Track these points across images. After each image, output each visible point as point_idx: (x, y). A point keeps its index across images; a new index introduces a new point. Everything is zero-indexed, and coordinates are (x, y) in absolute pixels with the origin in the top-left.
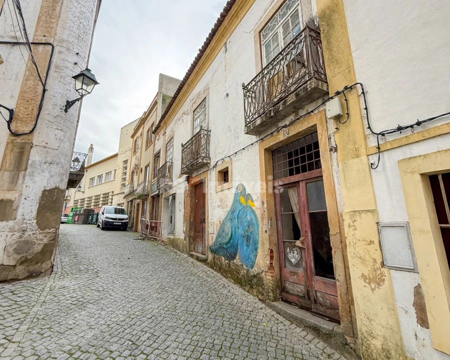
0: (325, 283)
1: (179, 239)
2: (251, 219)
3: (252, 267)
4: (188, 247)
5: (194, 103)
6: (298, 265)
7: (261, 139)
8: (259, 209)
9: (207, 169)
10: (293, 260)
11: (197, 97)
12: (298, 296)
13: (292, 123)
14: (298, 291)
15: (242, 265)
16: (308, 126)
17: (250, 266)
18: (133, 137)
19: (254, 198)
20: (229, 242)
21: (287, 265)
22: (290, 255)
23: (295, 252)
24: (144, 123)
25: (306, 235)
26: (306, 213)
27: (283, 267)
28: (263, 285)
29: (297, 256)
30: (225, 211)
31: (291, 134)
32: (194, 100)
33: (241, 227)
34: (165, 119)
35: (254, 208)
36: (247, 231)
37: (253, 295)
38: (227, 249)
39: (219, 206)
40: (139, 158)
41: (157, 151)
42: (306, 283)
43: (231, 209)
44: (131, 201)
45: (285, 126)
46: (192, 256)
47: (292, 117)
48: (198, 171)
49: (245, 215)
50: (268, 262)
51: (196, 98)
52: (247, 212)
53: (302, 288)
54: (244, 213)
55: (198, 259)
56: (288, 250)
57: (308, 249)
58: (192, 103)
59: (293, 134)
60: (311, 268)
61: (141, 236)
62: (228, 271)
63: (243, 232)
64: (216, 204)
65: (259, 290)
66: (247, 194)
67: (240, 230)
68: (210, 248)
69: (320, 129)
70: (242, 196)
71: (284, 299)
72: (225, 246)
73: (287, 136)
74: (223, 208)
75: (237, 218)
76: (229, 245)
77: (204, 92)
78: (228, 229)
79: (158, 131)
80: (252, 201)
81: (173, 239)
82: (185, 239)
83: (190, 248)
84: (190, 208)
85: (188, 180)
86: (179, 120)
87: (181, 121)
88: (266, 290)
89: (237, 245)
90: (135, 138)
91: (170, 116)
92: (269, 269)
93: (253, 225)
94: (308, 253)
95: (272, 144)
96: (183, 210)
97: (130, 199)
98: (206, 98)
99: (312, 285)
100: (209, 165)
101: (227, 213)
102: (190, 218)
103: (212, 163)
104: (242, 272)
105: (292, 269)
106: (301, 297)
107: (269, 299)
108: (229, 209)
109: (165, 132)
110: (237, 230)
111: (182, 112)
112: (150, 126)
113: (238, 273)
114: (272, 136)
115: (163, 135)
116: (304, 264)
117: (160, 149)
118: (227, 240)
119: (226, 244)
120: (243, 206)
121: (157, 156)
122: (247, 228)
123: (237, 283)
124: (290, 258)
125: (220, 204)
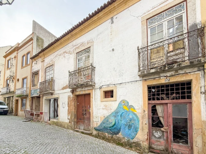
0: (180, 146)
1: (63, 122)
2: (133, 118)
3: (133, 139)
4: (73, 126)
5: (78, 48)
6: (160, 138)
7: (145, 80)
8: (140, 113)
9: (92, 88)
10: (157, 136)
11: (81, 45)
12: (160, 150)
13: (172, 76)
14: (160, 148)
15: (124, 137)
16: (186, 79)
17: (130, 138)
18: (5, 57)
19: (136, 108)
20: (112, 127)
21: (153, 137)
22: (155, 134)
23: (159, 133)
24: (18, 50)
25: (170, 126)
26: (171, 117)
27: (151, 138)
28: (141, 146)
29: (160, 134)
30: (109, 112)
31: (171, 81)
32: (77, 46)
33: (124, 120)
34: (44, 52)
35: (135, 113)
36: (129, 123)
37: (133, 151)
38: (110, 130)
39: (103, 109)
40: (14, 72)
41: (34, 70)
42: (165, 145)
43: (115, 111)
44: (7, 97)
45: (167, 77)
46: (77, 131)
47: (173, 73)
48: (82, 88)
49: (127, 115)
50: (146, 137)
51: (79, 45)
52: (129, 114)
53: (163, 147)
54: (126, 114)
55: (83, 133)
56: (154, 132)
57: (170, 132)
58: (75, 47)
59: (173, 81)
60: (171, 140)
61: (25, 119)
62: (110, 139)
63: (125, 123)
64: (101, 107)
65: (137, 149)
66: (129, 105)
67: (123, 122)
68: (95, 128)
69: (195, 82)
70: (126, 106)
71: (151, 151)
72: (108, 128)
73: (167, 81)
74: (107, 110)
75: (120, 116)
76: (113, 128)
77: (88, 43)
78: (112, 121)
79: (36, 58)
80: (134, 109)
81: (57, 122)
82: (70, 122)
83: (74, 127)
84: (74, 107)
85: (73, 92)
86: (60, 55)
87: (62, 56)
88: (142, 149)
89: (120, 129)
90: (8, 58)
91: (50, 51)
92: (146, 140)
93: (134, 120)
94: (170, 134)
95: (154, 83)
96: (67, 108)
97: (7, 96)
98: (90, 47)
99: (171, 146)
100: (94, 86)
101: (111, 113)
102: (75, 112)
103: (97, 86)
104: (123, 140)
105: (156, 139)
106: (161, 150)
107: (145, 153)
108: (113, 111)
109: (44, 61)
110: (120, 122)
111: (64, 51)
112: (26, 53)
113: (120, 141)
114: (154, 80)
115: (42, 62)
116: (165, 138)
117: (39, 70)
118: (111, 125)
119: (110, 127)
120: (126, 111)
121: (36, 74)
122: (129, 121)
123: (119, 145)
124: (155, 135)
125: (104, 108)
